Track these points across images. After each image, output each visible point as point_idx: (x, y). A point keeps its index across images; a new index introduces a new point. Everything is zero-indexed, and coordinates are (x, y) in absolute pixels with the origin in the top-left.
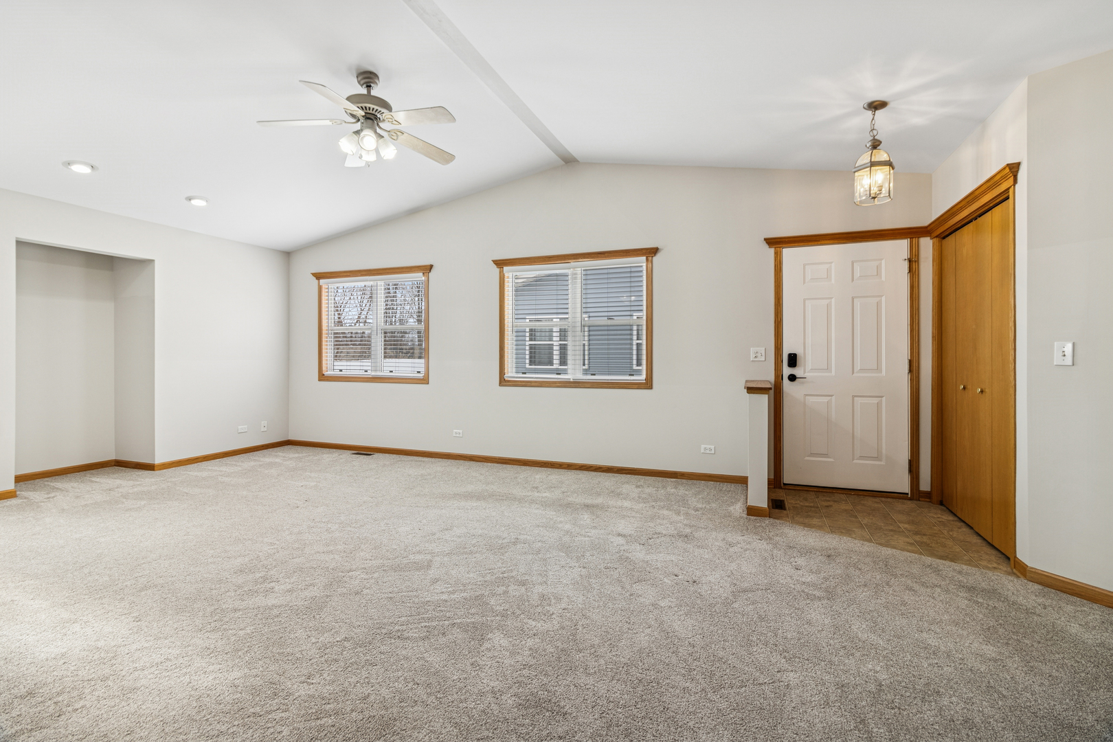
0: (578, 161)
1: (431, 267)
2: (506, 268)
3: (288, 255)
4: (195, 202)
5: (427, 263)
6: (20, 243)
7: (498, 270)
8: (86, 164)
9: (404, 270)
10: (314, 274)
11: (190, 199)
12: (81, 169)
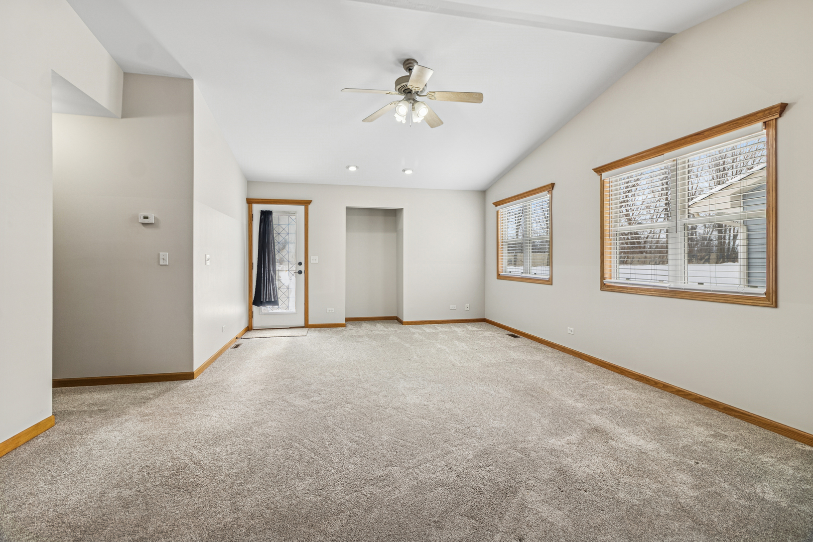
0: (673, 34)
1: (553, 185)
2: (604, 174)
3: (483, 193)
4: (407, 172)
5: (549, 182)
6: (348, 209)
7: (599, 176)
8: (354, 166)
9: (537, 191)
10: (494, 203)
11: (404, 171)
12: (352, 169)
